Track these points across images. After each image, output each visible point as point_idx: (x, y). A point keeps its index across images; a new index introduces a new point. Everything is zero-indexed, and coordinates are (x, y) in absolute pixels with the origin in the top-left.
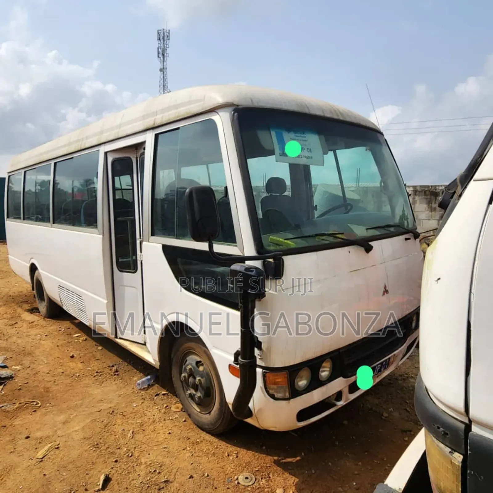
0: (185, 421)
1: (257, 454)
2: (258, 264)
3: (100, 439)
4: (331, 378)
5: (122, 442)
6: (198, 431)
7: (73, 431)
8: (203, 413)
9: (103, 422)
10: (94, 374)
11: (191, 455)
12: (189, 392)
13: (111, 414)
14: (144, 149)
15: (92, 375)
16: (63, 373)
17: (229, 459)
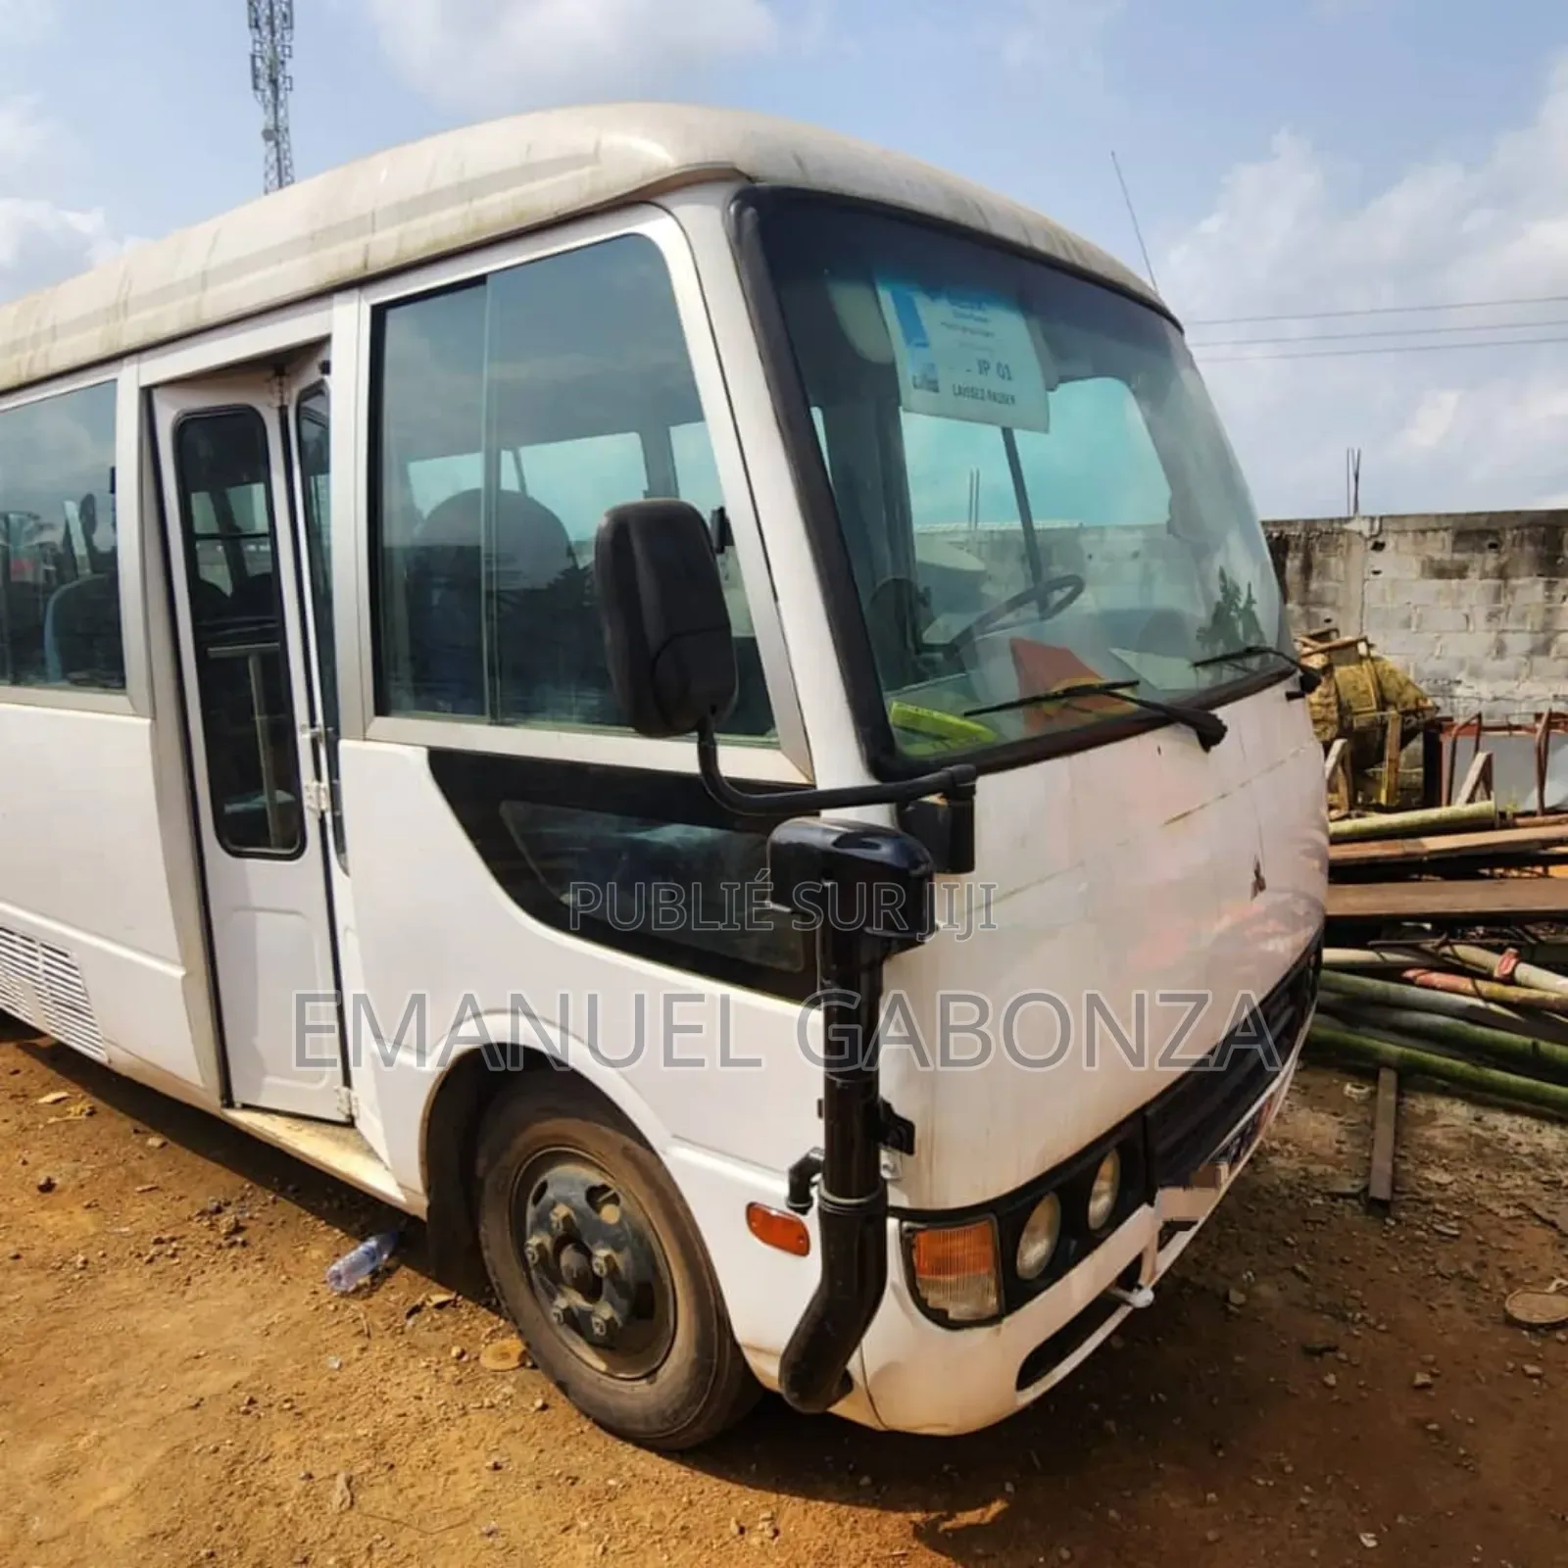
0: (544, 1407)
1: (844, 1509)
3: (220, 1529)
5: (312, 1531)
6: (606, 1444)
7: (96, 1511)
8: (621, 1375)
9: (216, 1450)
10: (146, 1248)
11: (600, 1549)
12: (561, 1303)
13: (247, 1413)
15: (139, 1256)
16: (17, 1257)
17: (748, 1546)
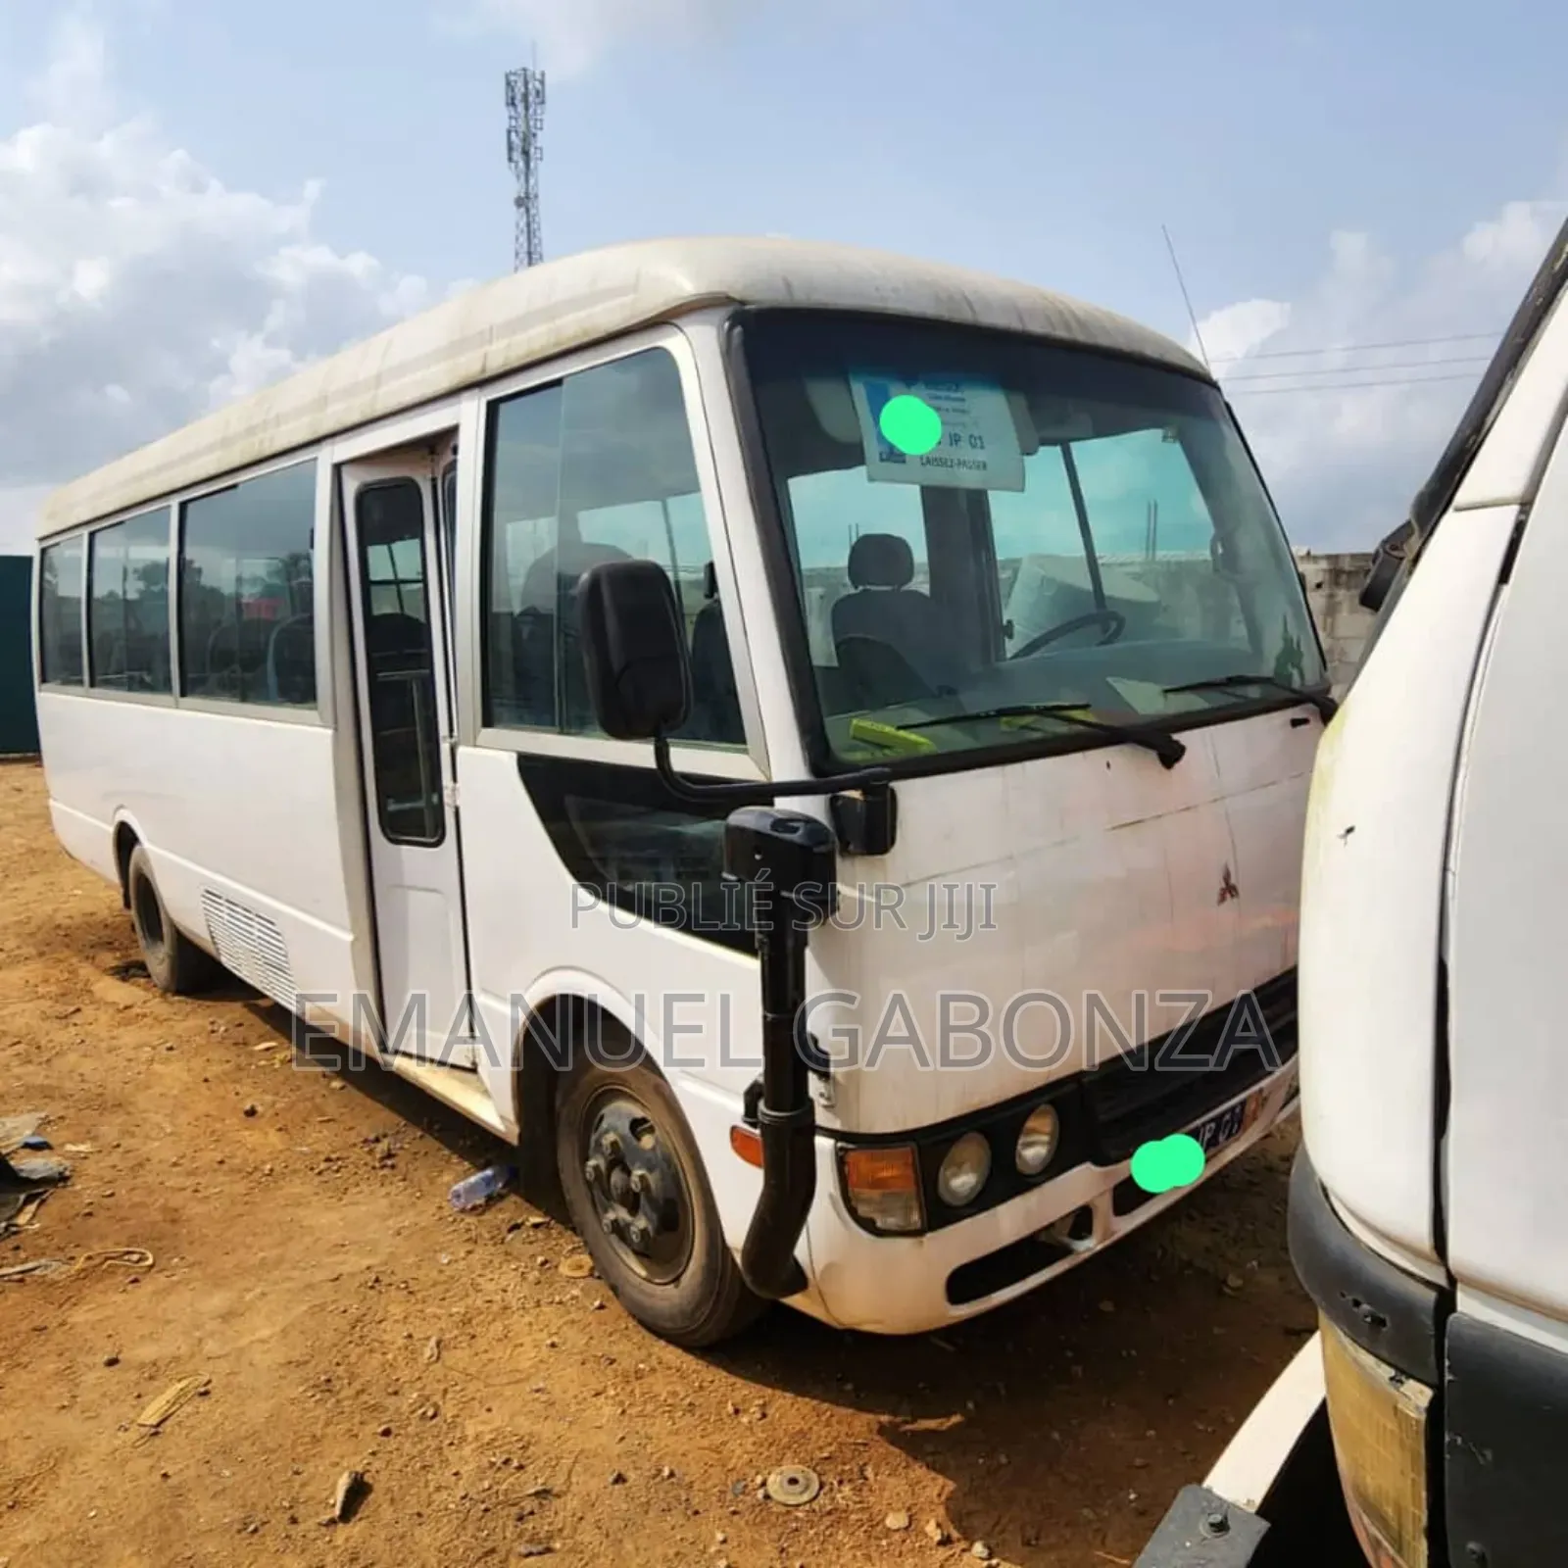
0: (601, 1307)
1: (825, 1406)
2: (813, 807)
3: (338, 1364)
4: (1055, 1167)
5: (405, 1374)
6: (643, 1338)
7: (252, 1342)
8: (657, 1281)
9: (345, 1312)
10: (318, 1164)
11: (619, 1411)
12: (611, 1216)
13: (372, 1287)
14: (455, 451)
15: (312, 1169)
16: (221, 1162)
17: (739, 1423)
